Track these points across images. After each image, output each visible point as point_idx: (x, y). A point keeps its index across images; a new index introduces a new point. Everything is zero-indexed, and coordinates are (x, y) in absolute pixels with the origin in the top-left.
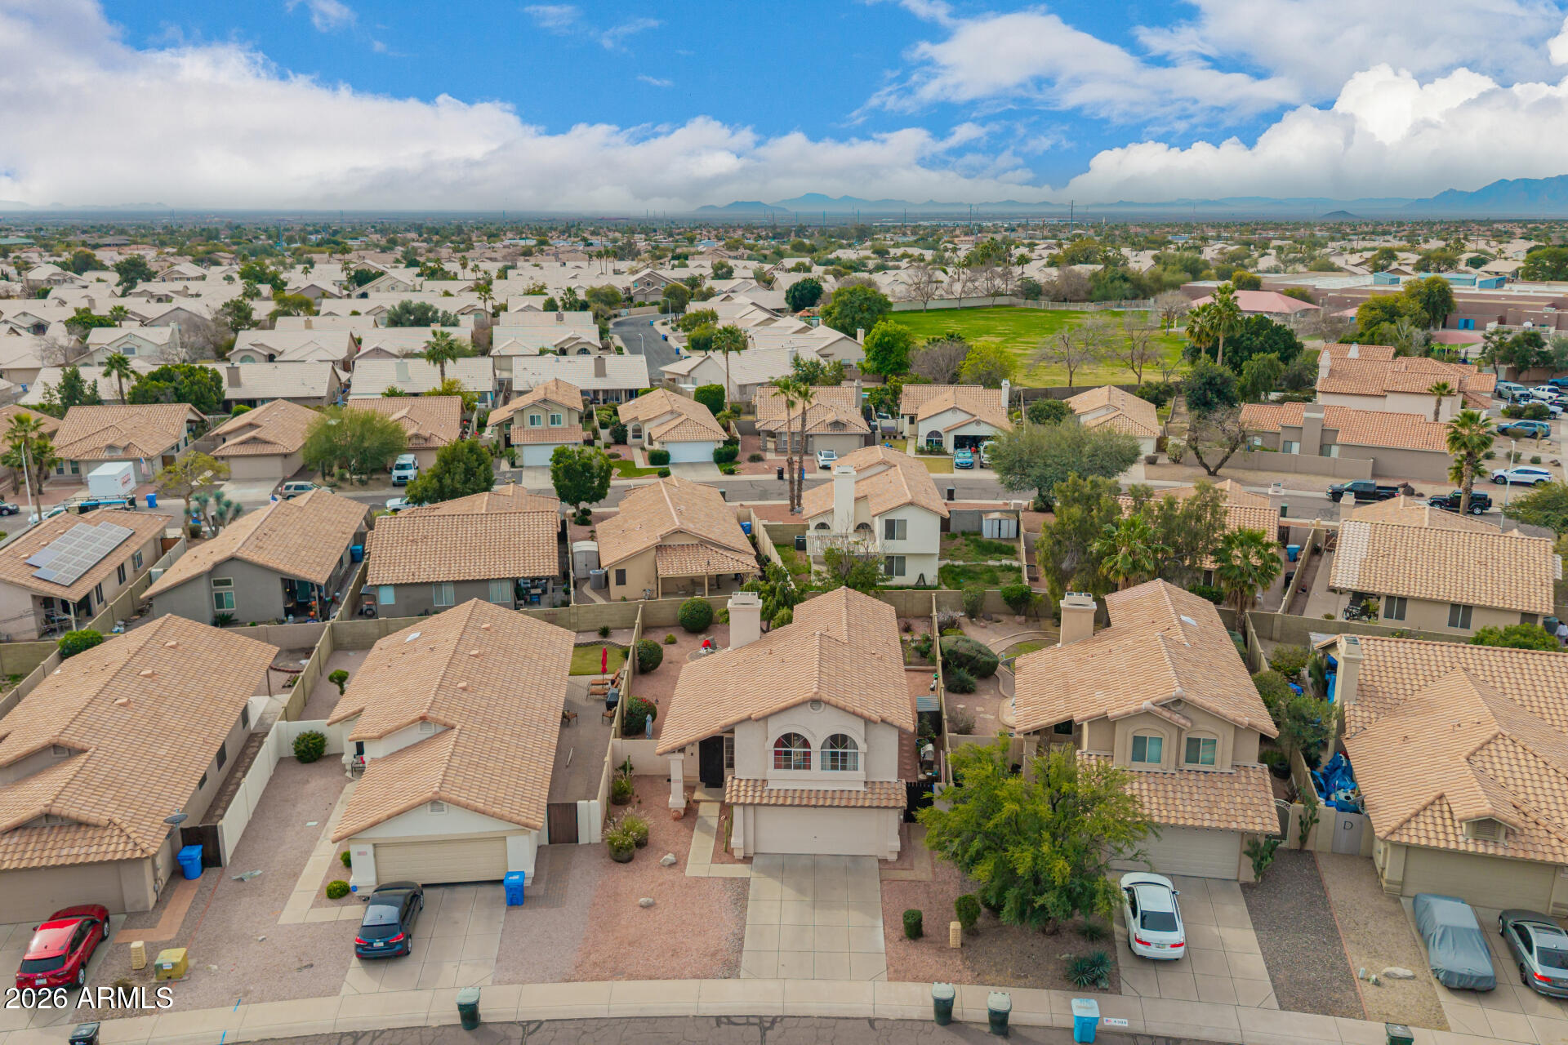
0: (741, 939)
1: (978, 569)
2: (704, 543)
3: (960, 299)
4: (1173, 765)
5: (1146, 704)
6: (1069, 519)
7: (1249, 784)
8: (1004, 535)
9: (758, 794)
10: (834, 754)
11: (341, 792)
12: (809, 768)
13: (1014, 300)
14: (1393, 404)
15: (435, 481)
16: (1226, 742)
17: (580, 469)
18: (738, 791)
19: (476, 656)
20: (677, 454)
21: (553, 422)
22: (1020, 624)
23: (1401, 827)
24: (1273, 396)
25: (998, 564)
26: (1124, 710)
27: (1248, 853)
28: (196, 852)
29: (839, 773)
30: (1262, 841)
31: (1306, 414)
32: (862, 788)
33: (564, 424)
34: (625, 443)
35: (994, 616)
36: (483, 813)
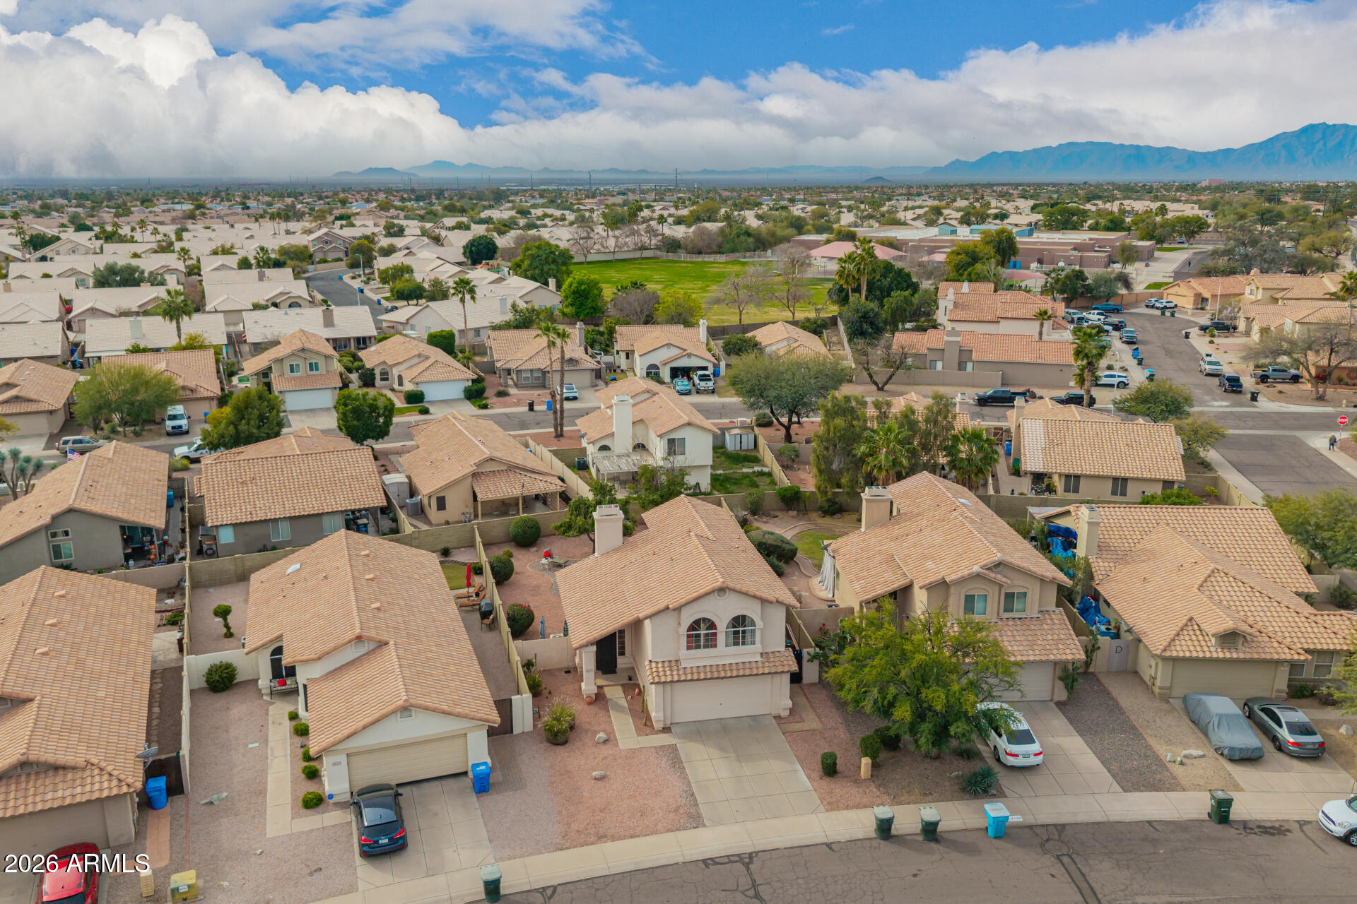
0: (693, 794)
1: (736, 476)
2: (513, 468)
3: (614, 252)
4: (995, 616)
5: (976, 569)
6: (835, 428)
7: (1054, 624)
8: (744, 447)
9: (675, 673)
10: (736, 633)
11: (267, 715)
12: (715, 646)
13: (658, 253)
14: (1005, 327)
15: (231, 427)
16: (1034, 592)
17: (368, 409)
18: (658, 672)
19: (372, 580)
20: (431, 393)
21: (311, 369)
22: (793, 517)
23: (1169, 645)
24: (908, 325)
25: (750, 470)
26: (959, 575)
27: (1061, 679)
28: (161, 782)
29: (740, 648)
30: (1070, 667)
31: (946, 338)
32: (759, 659)
33: (322, 370)
34: (373, 385)
35: (772, 512)
36: (450, 714)
